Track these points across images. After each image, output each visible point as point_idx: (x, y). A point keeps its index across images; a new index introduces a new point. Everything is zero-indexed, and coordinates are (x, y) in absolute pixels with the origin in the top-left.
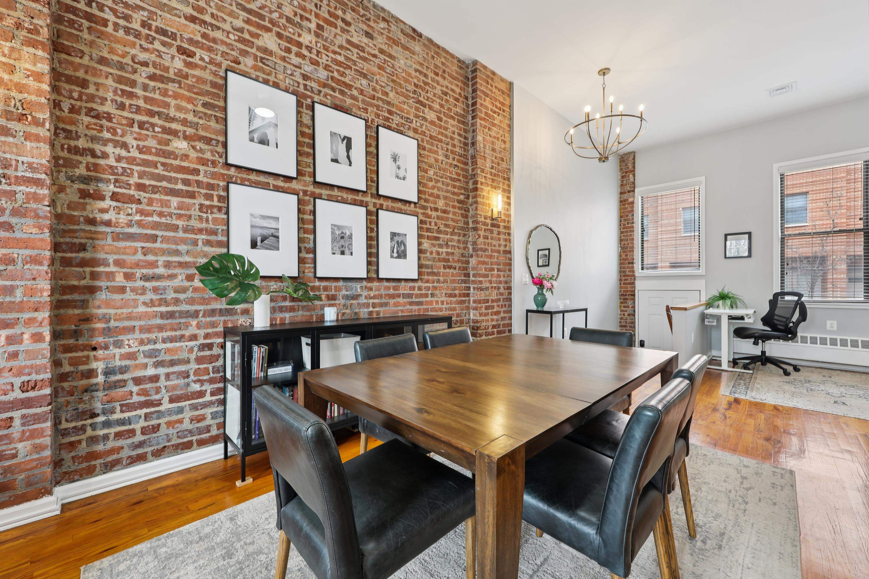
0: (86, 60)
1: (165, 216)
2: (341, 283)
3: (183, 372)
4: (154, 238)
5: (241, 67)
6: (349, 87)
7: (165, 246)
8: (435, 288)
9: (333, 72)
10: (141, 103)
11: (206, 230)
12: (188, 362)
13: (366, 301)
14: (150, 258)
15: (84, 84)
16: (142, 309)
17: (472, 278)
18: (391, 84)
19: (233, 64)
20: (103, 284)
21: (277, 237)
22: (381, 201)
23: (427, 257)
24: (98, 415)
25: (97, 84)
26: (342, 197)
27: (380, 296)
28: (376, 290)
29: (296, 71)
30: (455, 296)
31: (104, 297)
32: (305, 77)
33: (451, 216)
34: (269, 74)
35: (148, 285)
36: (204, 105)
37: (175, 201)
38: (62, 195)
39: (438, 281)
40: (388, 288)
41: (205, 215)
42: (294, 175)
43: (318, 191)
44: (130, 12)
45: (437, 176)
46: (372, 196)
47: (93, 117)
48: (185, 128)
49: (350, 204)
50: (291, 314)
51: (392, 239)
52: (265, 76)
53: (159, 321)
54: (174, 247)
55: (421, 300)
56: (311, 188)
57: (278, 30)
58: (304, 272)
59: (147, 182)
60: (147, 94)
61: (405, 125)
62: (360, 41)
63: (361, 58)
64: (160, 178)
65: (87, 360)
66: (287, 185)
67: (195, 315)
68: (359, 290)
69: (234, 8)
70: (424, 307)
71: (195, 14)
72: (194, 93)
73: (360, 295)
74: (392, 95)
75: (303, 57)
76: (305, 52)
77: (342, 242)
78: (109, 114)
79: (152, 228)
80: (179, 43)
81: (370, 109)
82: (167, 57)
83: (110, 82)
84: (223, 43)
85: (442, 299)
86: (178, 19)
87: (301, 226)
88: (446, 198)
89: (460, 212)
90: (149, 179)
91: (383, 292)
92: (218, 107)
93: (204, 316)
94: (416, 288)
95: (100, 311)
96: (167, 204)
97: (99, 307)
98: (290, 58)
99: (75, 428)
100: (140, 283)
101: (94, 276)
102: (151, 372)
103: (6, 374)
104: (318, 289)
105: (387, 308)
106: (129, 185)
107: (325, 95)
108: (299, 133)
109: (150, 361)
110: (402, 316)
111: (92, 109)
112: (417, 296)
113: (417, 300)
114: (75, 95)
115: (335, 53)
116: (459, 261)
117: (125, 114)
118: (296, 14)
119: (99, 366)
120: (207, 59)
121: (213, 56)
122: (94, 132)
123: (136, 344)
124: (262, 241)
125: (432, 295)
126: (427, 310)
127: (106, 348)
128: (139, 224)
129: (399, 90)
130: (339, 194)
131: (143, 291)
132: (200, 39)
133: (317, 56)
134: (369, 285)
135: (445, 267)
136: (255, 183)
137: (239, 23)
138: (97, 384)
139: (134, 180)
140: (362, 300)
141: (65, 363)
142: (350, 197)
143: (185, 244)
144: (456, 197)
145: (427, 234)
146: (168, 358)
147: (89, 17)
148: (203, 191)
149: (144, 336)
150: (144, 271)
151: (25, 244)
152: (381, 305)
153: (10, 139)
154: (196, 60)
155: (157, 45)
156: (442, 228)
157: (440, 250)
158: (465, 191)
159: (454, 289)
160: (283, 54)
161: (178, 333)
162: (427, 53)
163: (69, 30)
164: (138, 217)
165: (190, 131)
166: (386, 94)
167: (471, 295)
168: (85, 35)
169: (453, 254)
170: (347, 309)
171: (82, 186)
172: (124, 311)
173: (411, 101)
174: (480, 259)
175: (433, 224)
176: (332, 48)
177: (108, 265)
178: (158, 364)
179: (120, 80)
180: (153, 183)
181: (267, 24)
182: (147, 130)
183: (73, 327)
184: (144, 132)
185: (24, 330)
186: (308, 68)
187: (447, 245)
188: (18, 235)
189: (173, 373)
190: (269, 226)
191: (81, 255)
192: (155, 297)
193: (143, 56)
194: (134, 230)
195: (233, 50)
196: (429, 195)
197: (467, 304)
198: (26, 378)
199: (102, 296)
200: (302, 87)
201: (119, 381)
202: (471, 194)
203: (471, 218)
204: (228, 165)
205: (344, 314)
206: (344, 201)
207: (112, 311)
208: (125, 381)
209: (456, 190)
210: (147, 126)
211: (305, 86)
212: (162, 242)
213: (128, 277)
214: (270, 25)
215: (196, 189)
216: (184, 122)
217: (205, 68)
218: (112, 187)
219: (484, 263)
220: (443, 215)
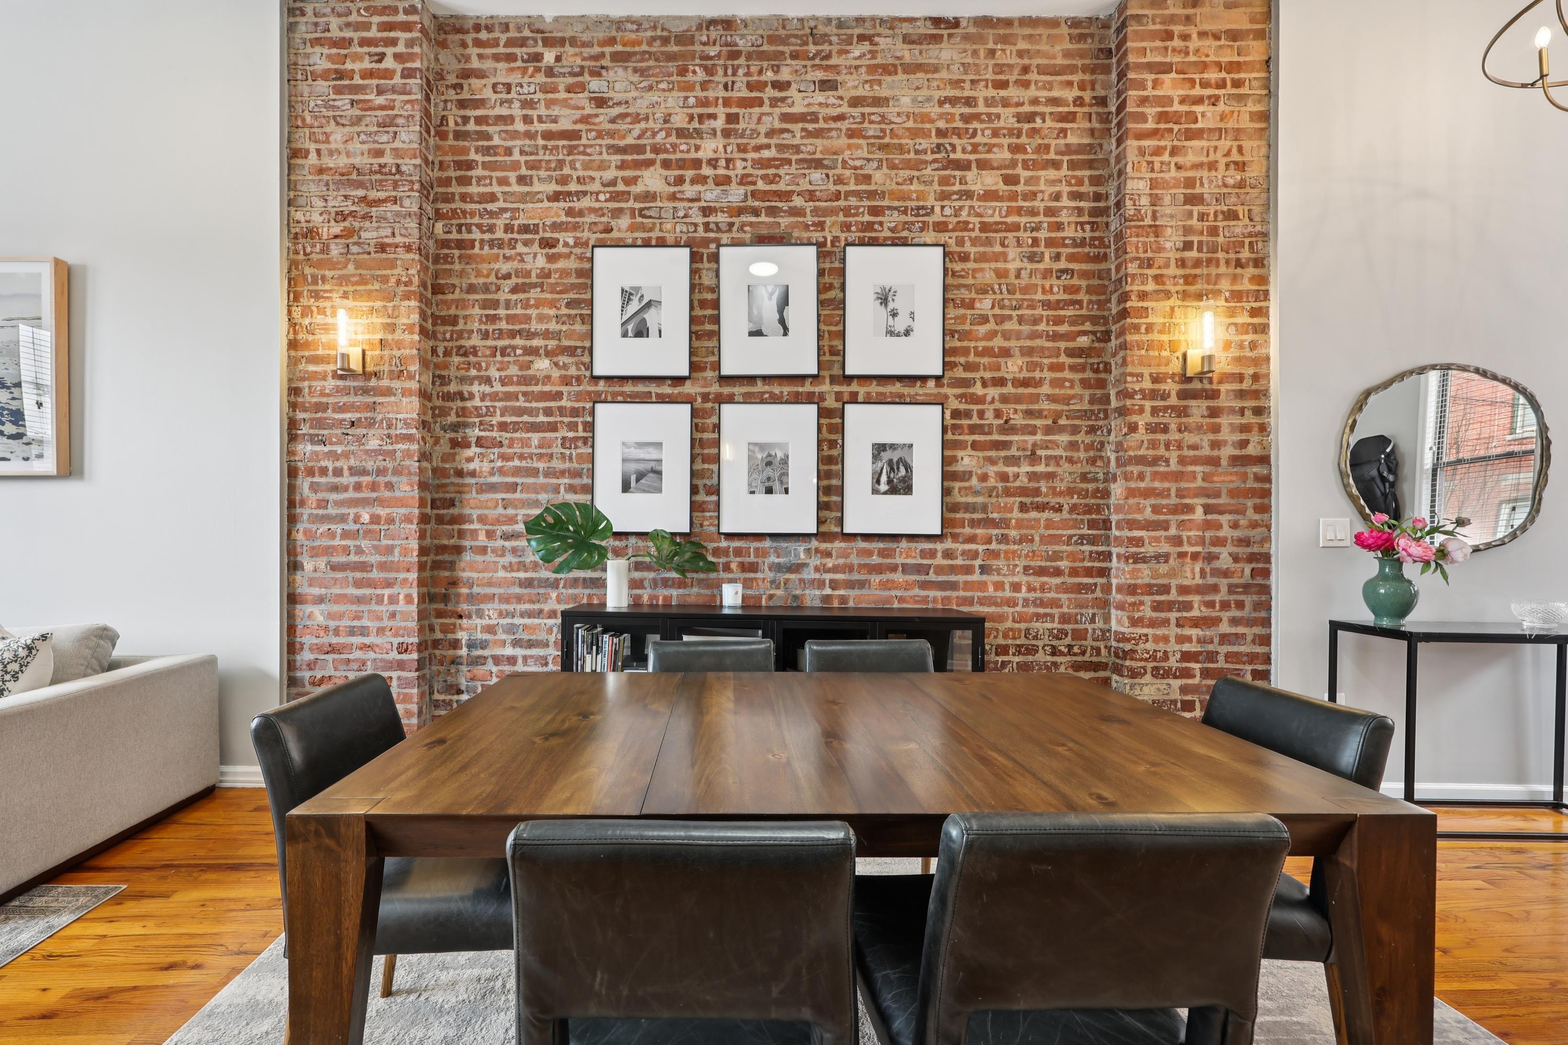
0: (457, 295)
1: (525, 458)
2: (767, 543)
3: (541, 657)
4: (513, 487)
5: (615, 234)
6: (786, 196)
7: (524, 496)
8: (995, 554)
9: (754, 183)
10: (503, 325)
11: (569, 471)
12: (547, 645)
13: (817, 576)
14: (510, 511)
15: (454, 320)
16: (501, 574)
17: (1115, 532)
18: (879, 155)
19: (603, 235)
20: (467, 543)
21: (659, 473)
22: (854, 387)
23: (970, 488)
24: (462, 692)
25: (465, 317)
26: (771, 393)
27: (850, 568)
28: (838, 557)
29: (690, 208)
30: (1058, 572)
31: (468, 558)
32: (707, 211)
33: (1046, 389)
34: (651, 230)
35: (508, 544)
36: (569, 305)
37: (535, 437)
38: (437, 448)
39: (1004, 539)
40: (869, 553)
41: (567, 452)
42: (685, 372)
43: (726, 390)
44: (494, 221)
45: (1002, 307)
46: (833, 380)
47: (461, 355)
48: (547, 342)
49: (787, 402)
50: (681, 591)
51: (876, 457)
52: (645, 235)
53: (517, 590)
54: (533, 496)
55: (953, 578)
56: (715, 388)
57: (665, 156)
58: (702, 525)
59: (508, 419)
60: (509, 312)
61: (913, 223)
62: (809, 105)
63: (809, 134)
64: (521, 412)
65: (453, 629)
66: (676, 390)
67: (555, 584)
68: (802, 556)
69: (605, 156)
70: (961, 593)
71: (559, 188)
72: (558, 293)
73: (805, 565)
74: (878, 176)
75: (703, 180)
76: (706, 171)
77: (769, 471)
78: (474, 347)
79: (513, 475)
80: (541, 234)
81: (828, 221)
82: (529, 259)
83: (477, 311)
84: (592, 210)
85: (1016, 579)
86: (540, 205)
87: (697, 450)
88: (1028, 352)
89: (1077, 376)
90: (511, 415)
91: (854, 560)
92: (584, 301)
93: (564, 587)
94: (939, 554)
95: (465, 575)
96: (526, 443)
97: (464, 570)
98: (682, 192)
99: (444, 701)
100: (500, 543)
101: (461, 534)
102: (509, 651)
103: (388, 633)
104: (725, 552)
105: (864, 592)
106: (492, 426)
107: (741, 229)
108: (696, 304)
109: (509, 638)
110: (900, 609)
111: (460, 347)
112: (939, 570)
113: (941, 578)
114: (448, 336)
115: (758, 148)
116: (1070, 492)
117: (490, 343)
118: (691, 118)
119: (463, 636)
120: (571, 242)
121: (578, 235)
122: (463, 372)
123: (496, 615)
124: (638, 480)
125: (984, 569)
126: (969, 601)
127: (470, 617)
128: (501, 471)
129: (897, 158)
130: (767, 388)
131: (502, 552)
132: (564, 219)
133: (727, 168)
134: (824, 546)
135: (1023, 508)
136: (630, 396)
137: (609, 175)
138: (461, 657)
139: (495, 420)
140: (809, 574)
141: (437, 628)
142: (786, 389)
143: (546, 492)
144: (1063, 345)
145: (970, 438)
146: (525, 636)
147: (460, 245)
148: (566, 420)
149: (504, 607)
150: (504, 528)
151: (401, 503)
152: (850, 585)
153: (393, 399)
154: (560, 249)
155: (520, 248)
156: (1018, 420)
157: (1011, 470)
158: (1094, 324)
159: (1057, 556)
160: (672, 189)
161: (537, 607)
162: (975, 53)
163: (444, 267)
164: (499, 464)
165: (552, 344)
166: (867, 178)
167: (1113, 572)
168: (457, 267)
169: (1051, 476)
170: (778, 588)
171: (453, 435)
172: (486, 575)
173: (928, 171)
174: (1133, 485)
175: (989, 415)
176: (753, 142)
177: (473, 522)
178: (516, 643)
179: (485, 305)
180: (515, 419)
181: (649, 155)
182: (509, 355)
183: (443, 591)
184: (506, 359)
185: (400, 590)
186: (711, 194)
187: (1033, 458)
188: (398, 494)
189: (532, 657)
190: (648, 457)
191: (451, 511)
192: (515, 560)
193: (505, 267)
194: (496, 479)
195: (603, 215)
196: (977, 354)
197: (1098, 594)
198: (401, 640)
199: (467, 557)
200: (701, 229)
201: (479, 657)
202: (1113, 328)
203: (1114, 386)
204: (596, 379)
205: (771, 597)
206: (776, 400)
207: (474, 575)
208: (485, 658)
209: (1064, 328)
210: (508, 350)
211: (706, 225)
212: (522, 491)
213: (490, 535)
214: (653, 156)
215: (559, 419)
216: (546, 334)
217: (568, 256)
218: (477, 430)
219: (1148, 493)
220: (1021, 390)
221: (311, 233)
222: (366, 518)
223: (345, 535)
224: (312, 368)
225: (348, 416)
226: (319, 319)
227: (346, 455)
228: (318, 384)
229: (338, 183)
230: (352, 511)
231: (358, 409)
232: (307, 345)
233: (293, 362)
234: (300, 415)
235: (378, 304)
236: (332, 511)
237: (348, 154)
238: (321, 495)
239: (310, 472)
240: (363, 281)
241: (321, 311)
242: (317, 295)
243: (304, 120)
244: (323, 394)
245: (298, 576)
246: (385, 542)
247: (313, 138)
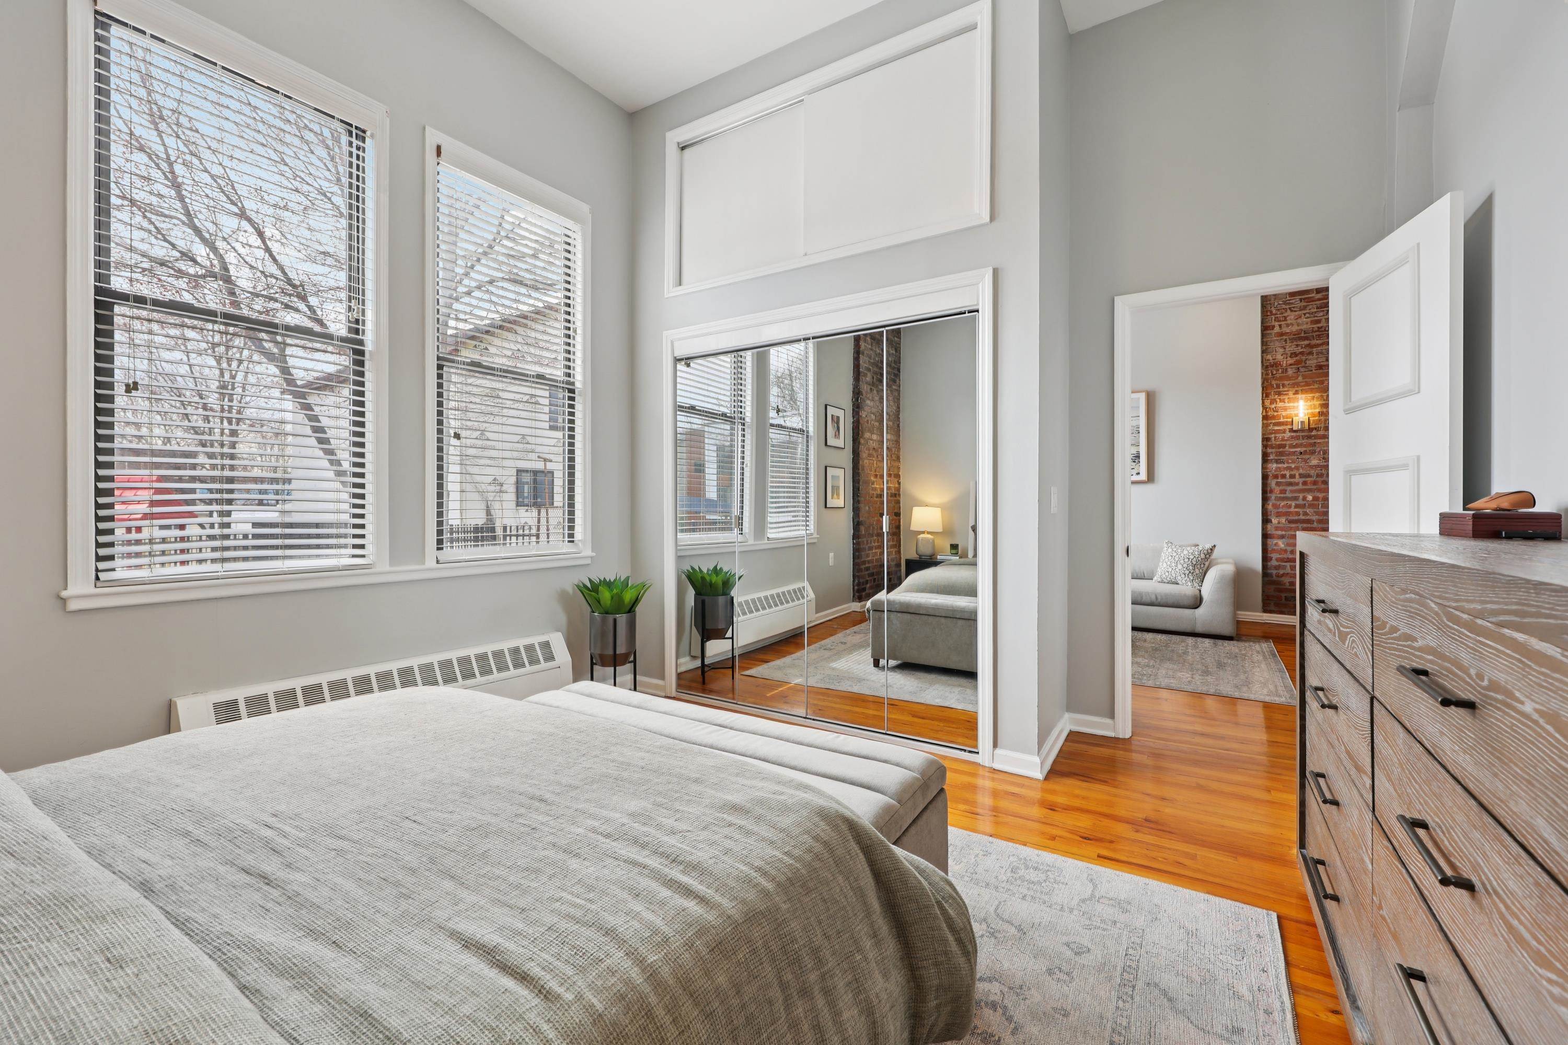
221: (1276, 365)
222: (1310, 498)
223: (1297, 506)
224: (1276, 428)
225: (1298, 450)
226: (1280, 404)
227: (1297, 468)
228: (1280, 436)
229: (1292, 340)
230: (1301, 496)
231: (1305, 446)
232: (1273, 417)
233: (1265, 426)
234: (1269, 450)
235: (1317, 395)
236: (1288, 495)
237: (1298, 325)
238: (1281, 488)
239: (1276, 477)
240: (1307, 384)
241: (1281, 401)
242: (1279, 394)
243: (1271, 312)
244: (1283, 440)
245: (1269, 526)
246: (1321, 510)
247: (1277, 320)
